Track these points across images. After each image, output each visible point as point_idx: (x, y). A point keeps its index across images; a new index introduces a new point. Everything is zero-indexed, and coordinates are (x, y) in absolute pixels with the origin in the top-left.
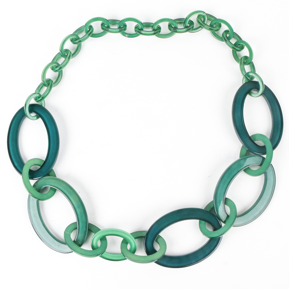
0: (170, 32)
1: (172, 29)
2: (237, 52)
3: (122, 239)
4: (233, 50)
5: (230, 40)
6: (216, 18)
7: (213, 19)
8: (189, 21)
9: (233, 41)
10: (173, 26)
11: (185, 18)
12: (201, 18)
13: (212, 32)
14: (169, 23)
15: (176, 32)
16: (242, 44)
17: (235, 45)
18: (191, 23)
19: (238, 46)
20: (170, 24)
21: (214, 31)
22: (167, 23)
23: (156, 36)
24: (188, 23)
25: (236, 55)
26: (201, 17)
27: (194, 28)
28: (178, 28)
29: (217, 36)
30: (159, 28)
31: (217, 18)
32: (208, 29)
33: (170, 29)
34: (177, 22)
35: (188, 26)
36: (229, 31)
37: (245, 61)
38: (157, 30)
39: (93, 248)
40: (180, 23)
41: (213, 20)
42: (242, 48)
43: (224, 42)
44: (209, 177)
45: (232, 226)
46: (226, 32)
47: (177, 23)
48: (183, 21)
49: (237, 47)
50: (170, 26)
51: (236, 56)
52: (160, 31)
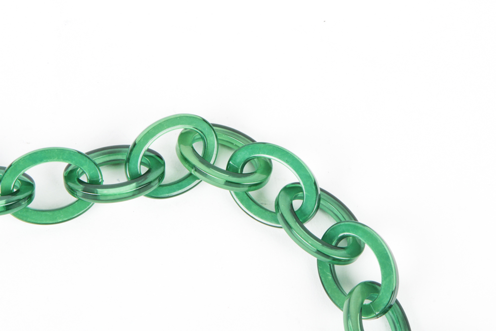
0: (73, 199)
1: (79, 188)
2: (338, 268)
4: (319, 262)
5: (305, 221)
6: (253, 141)
7: (240, 143)
8: (145, 155)
9: (319, 225)
10: (84, 178)
11: (130, 143)
12: (194, 145)
13: (237, 194)
14: (69, 165)
15: (96, 198)
16: (353, 237)
17: (327, 239)
18: (156, 160)
19: (341, 244)
20: (70, 169)
21: (246, 189)
22: (59, 167)
23: (16, 215)
24: (142, 163)
25: (330, 277)
26: (194, 141)
27: (167, 180)
28: (104, 183)
29: (255, 207)
30: (28, 185)
31: (258, 141)
32: (223, 181)
33: (72, 191)
34: (99, 160)
35: (143, 173)
36: (302, 185)
37: (367, 302)
38: (18, 191)
40: (115, 164)
41: (240, 149)
42: (357, 250)
43: (283, 232)
46: (292, 190)
47: (97, 165)
48: (124, 157)
49: (336, 247)
50: (70, 176)
51: (332, 282)
52: (30, 198)
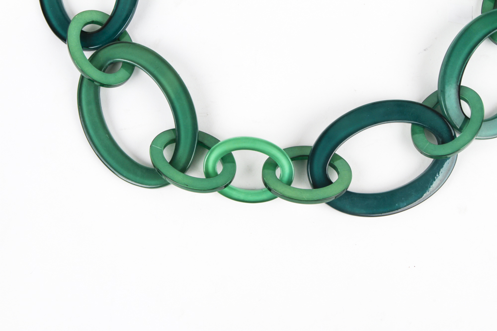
3: (266, 157)
39: (208, 175)
44: (425, 50)
45: (475, 137)
